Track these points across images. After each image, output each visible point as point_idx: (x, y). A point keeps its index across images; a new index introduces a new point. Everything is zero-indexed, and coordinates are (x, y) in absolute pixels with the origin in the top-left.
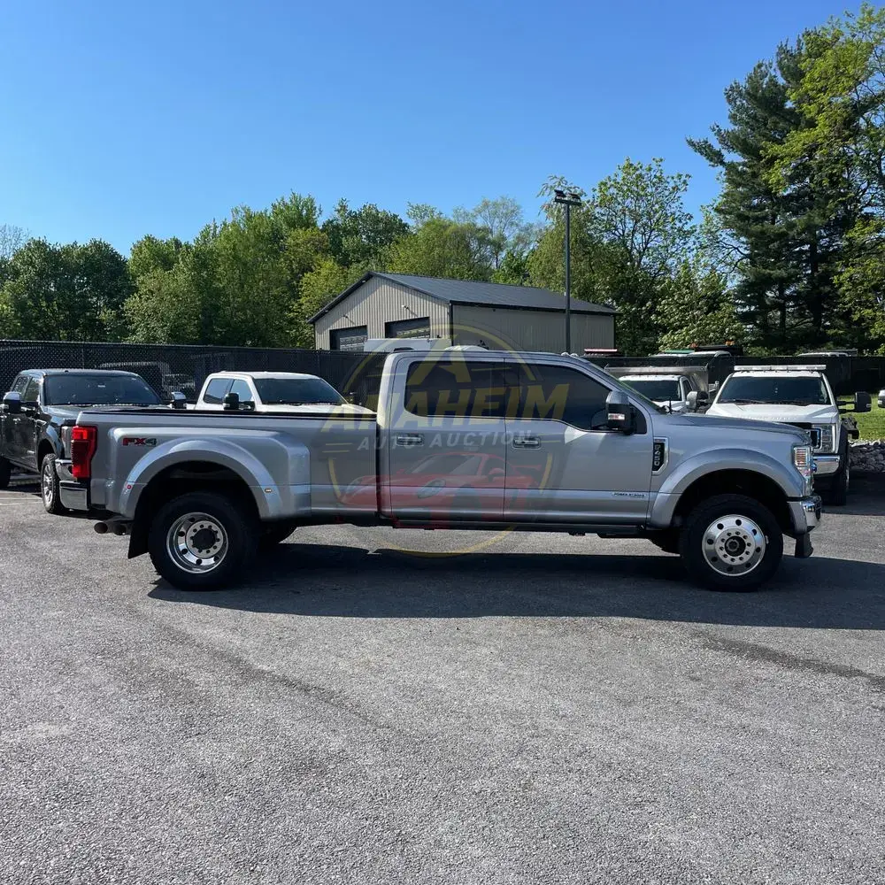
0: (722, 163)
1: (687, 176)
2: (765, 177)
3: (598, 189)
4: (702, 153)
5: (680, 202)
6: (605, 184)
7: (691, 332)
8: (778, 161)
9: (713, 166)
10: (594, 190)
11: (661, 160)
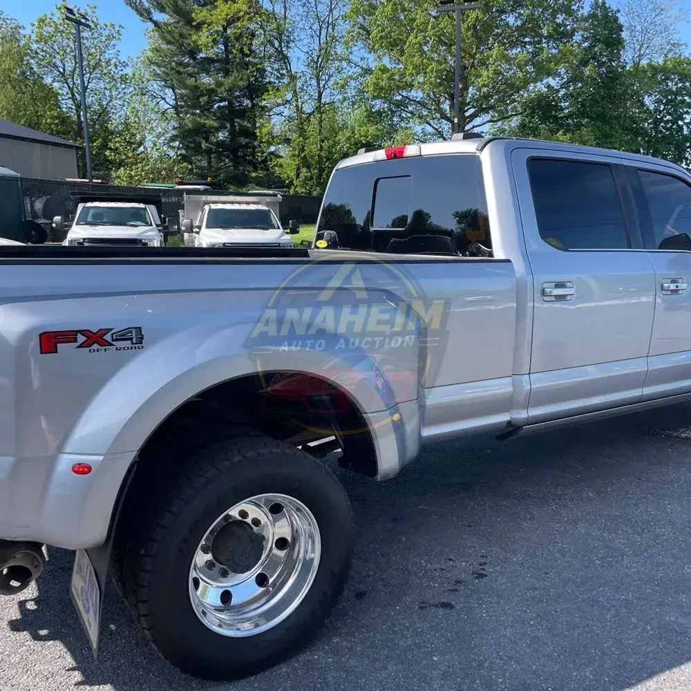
0: (151, 20)
1: (120, 26)
2: (194, 38)
3: (36, 24)
4: (133, 8)
5: (116, 49)
6: (43, 21)
7: (147, 168)
8: (206, 25)
9: (143, 21)
10: (33, 25)
11: (95, 7)
